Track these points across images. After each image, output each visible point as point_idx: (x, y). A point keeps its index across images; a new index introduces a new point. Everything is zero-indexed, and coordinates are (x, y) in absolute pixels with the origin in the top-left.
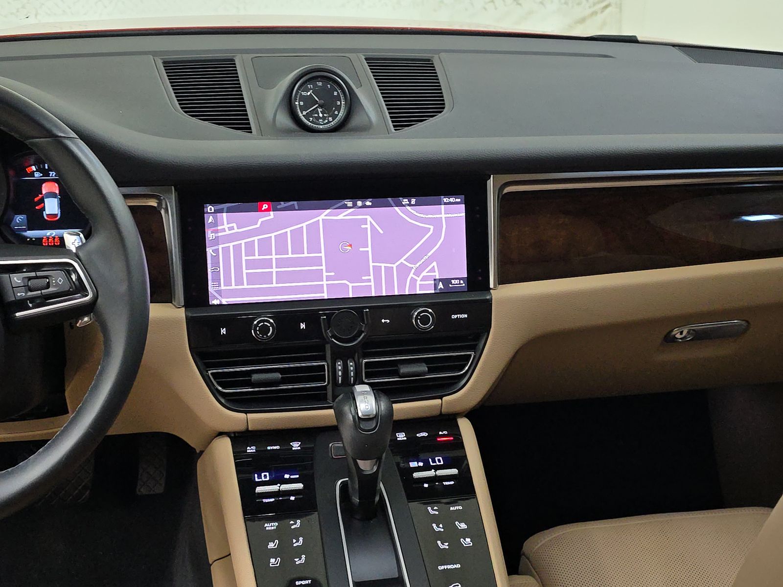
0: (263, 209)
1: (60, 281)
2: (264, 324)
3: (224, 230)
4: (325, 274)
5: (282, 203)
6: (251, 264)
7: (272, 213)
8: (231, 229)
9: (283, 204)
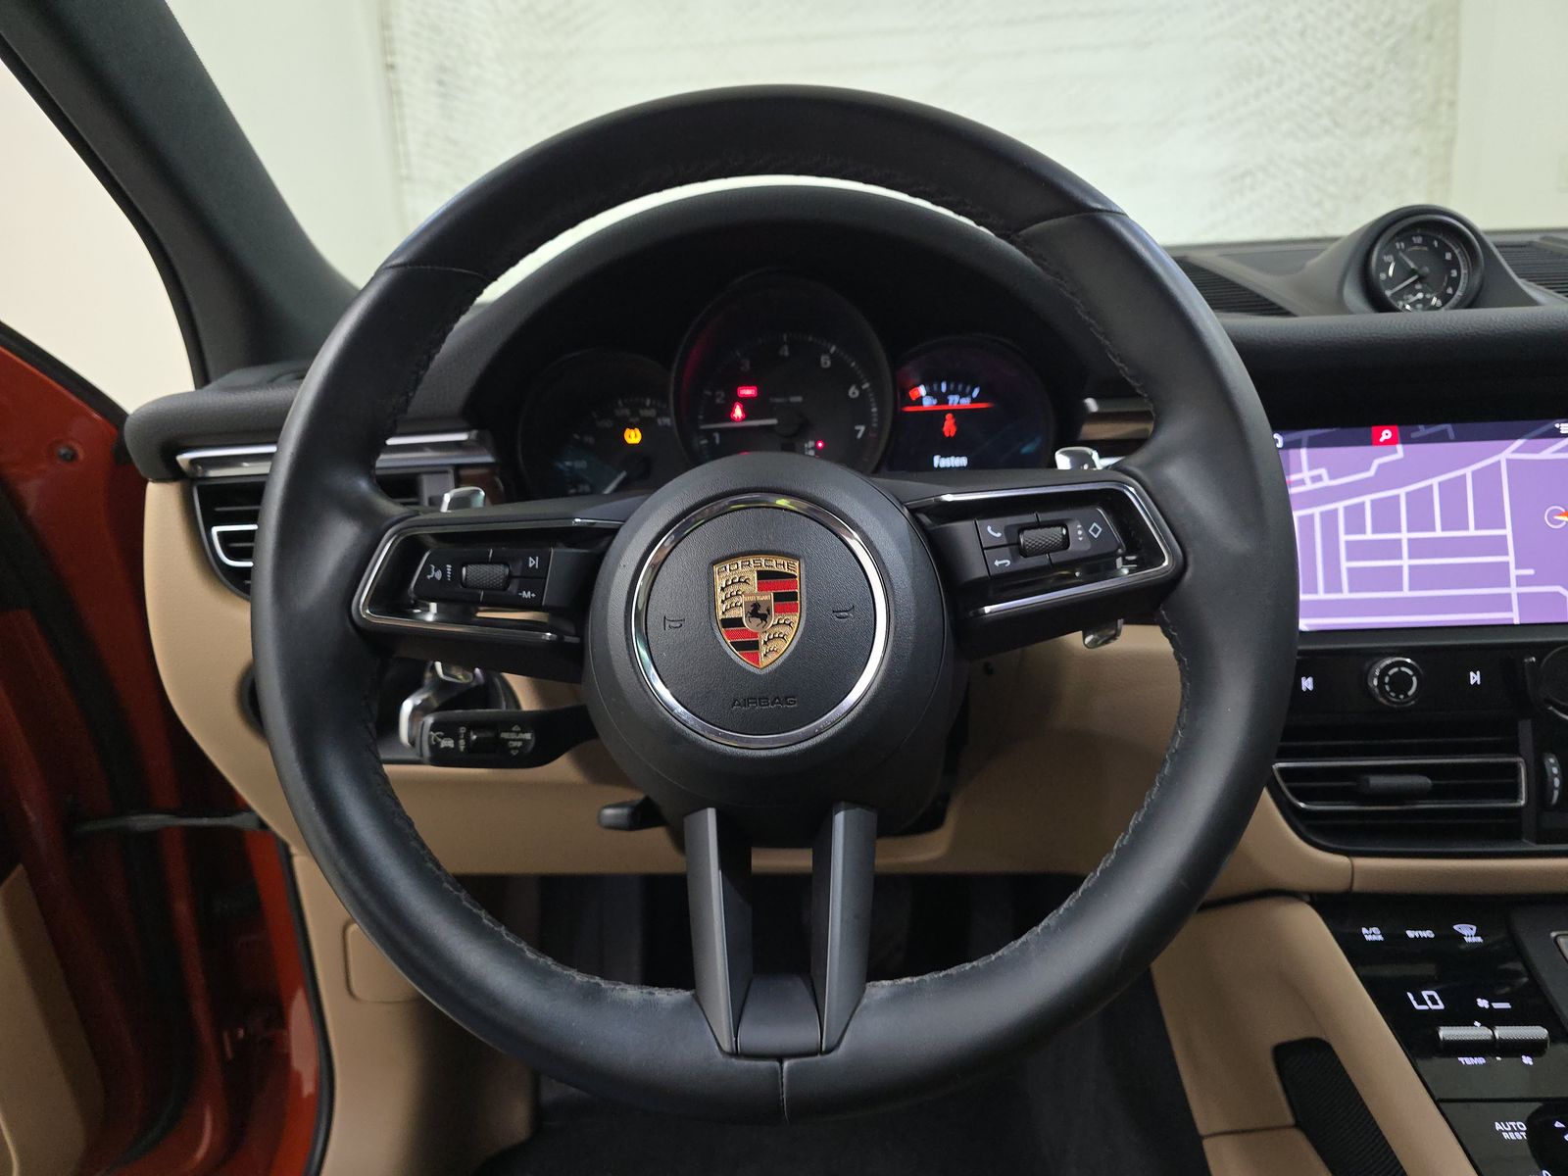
0: (1382, 440)
1: (1095, 530)
2: (1400, 670)
3: (1302, 482)
4: (1514, 572)
5: (1421, 427)
6: (1356, 551)
7: (1400, 447)
8: (1317, 479)
9: (1423, 430)
